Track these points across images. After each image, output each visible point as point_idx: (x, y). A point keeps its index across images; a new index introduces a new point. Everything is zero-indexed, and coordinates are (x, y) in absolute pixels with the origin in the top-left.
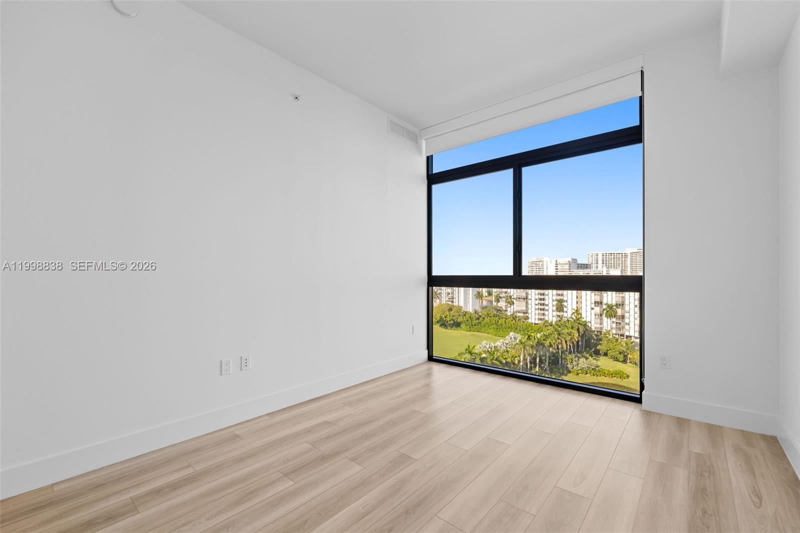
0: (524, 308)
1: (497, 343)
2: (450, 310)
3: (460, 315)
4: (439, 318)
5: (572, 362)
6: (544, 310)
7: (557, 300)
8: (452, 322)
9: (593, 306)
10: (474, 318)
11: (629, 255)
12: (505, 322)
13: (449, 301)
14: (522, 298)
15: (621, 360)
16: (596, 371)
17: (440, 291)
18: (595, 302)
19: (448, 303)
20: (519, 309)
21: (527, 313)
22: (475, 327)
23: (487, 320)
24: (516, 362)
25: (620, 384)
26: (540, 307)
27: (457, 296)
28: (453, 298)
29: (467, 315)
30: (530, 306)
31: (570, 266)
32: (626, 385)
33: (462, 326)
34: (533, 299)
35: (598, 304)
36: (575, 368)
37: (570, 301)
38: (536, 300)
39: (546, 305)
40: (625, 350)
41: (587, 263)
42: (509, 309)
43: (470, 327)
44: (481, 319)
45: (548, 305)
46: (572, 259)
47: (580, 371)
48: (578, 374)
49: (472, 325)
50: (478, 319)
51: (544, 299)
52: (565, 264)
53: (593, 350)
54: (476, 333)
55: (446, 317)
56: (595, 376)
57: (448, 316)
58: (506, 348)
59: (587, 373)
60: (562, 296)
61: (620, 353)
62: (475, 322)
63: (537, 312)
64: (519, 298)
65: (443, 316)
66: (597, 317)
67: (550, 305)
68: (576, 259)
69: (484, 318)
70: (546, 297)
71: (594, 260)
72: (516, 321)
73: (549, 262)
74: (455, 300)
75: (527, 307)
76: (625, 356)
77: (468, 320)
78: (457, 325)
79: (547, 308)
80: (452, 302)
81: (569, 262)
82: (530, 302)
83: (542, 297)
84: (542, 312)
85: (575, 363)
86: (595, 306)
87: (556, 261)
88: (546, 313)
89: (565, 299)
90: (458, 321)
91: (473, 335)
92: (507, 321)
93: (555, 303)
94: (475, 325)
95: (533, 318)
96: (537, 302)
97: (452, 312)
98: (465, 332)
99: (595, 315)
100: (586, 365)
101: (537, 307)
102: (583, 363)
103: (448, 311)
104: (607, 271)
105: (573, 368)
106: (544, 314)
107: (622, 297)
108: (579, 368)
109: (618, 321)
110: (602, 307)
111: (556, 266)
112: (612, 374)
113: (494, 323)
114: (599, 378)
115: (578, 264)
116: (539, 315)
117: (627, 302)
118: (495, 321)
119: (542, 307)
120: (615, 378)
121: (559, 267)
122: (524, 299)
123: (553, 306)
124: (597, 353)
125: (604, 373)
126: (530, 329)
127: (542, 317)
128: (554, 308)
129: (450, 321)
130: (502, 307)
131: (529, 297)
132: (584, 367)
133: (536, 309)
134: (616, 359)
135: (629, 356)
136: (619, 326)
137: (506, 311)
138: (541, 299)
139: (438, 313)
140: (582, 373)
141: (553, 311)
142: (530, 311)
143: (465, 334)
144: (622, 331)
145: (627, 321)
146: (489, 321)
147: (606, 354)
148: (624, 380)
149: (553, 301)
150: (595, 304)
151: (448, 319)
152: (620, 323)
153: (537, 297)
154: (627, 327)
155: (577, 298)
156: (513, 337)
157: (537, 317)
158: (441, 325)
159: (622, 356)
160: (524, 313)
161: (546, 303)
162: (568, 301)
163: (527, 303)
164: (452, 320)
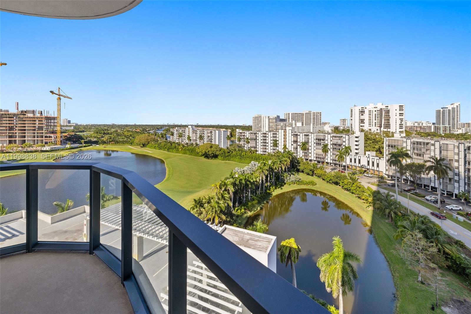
0: (255, 145)
1: (244, 168)
2: (211, 147)
3: (217, 151)
4: (204, 153)
5: (287, 178)
6: (266, 146)
7: (273, 140)
8: (212, 155)
9: (292, 143)
10: (226, 152)
11: (305, 114)
12: (246, 155)
13: (209, 141)
14: (253, 139)
15: (311, 174)
16: (299, 182)
17: (203, 135)
18: (294, 141)
19: (208, 142)
20: (252, 145)
21: (256, 148)
22: (227, 158)
23: (234, 153)
24: (258, 180)
25: (312, 189)
26: (264, 144)
27: (214, 138)
28: (211, 139)
29: (222, 150)
30: (258, 144)
31: (276, 120)
32: (315, 189)
33: (219, 157)
34: (260, 140)
35: (295, 142)
36: (288, 181)
37: (280, 141)
38: (261, 140)
39: (267, 143)
40: (313, 168)
41: (284, 118)
42: (246, 146)
43: (224, 158)
44: (230, 152)
45: (268, 143)
46: (277, 116)
47: (291, 183)
48: (290, 185)
49: (225, 156)
50: (229, 152)
51: (266, 140)
52: (274, 119)
53: (296, 169)
54: (227, 161)
55: (208, 152)
56: (299, 185)
57: (210, 151)
58: (250, 171)
59: (294, 184)
60: (276, 137)
61: (310, 171)
62: (227, 154)
63: (262, 147)
64: (252, 139)
65: (207, 151)
66: (294, 149)
67: (269, 143)
68: (279, 116)
69: (232, 152)
70: (267, 138)
71: (287, 117)
72: (251, 153)
73: (264, 117)
74: (213, 141)
75: (256, 144)
76: (313, 172)
77: (222, 154)
78: (215, 156)
79: (267, 145)
80: (211, 142)
81: (276, 117)
82: (258, 141)
83: (265, 138)
84: (265, 147)
85: (288, 178)
86: (294, 143)
87: (268, 117)
88: (267, 148)
89: (278, 139)
90: (216, 154)
91: (226, 163)
92: (247, 153)
93: (272, 142)
94: (227, 156)
95: (260, 151)
96: (262, 141)
97: (212, 149)
98: (220, 161)
99: (294, 148)
100: (294, 179)
101: (262, 144)
102: (293, 178)
103: (210, 148)
104: (295, 123)
105: (287, 181)
106: (266, 148)
107: (308, 138)
108: (291, 181)
109: (306, 152)
110: (297, 143)
111: (269, 120)
112: (308, 183)
113: (239, 155)
114: (301, 186)
115: (280, 119)
116: (263, 149)
117: (310, 141)
118: (240, 154)
119: (265, 144)
120: (309, 185)
121: (271, 120)
122: (255, 139)
123: (271, 143)
124: (298, 171)
125: (304, 183)
126: (260, 158)
127: (265, 150)
128: (272, 145)
129: (211, 154)
130: (242, 145)
131: (258, 138)
132: (293, 180)
133: (261, 146)
134: (308, 174)
135: (315, 172)
136: (306, 155)
137: (244, 147)
138: (264, 140)
139: (204, 149)
140: (292, 184)
141: (271, 146)
142: (258, 147)
143: (221, 162)
144: (307, 157)
145: (310, 151)
146: (236, 153)
147: (303, 172)
148: (314, 186)
149: (271, 140)
150: (294, 142)
151: (210, 153)
152: (306, 153)
153: (262, 138)
154: (310, 155)
155: (284, 139)
156: (253, 164)
157: (262, 150)
158: (205, 157)
159: (311, 172)
160: (254, 148)
161: (267, 142)
162: (279, 141)
163: (256, 142)
164: (212, 153)
